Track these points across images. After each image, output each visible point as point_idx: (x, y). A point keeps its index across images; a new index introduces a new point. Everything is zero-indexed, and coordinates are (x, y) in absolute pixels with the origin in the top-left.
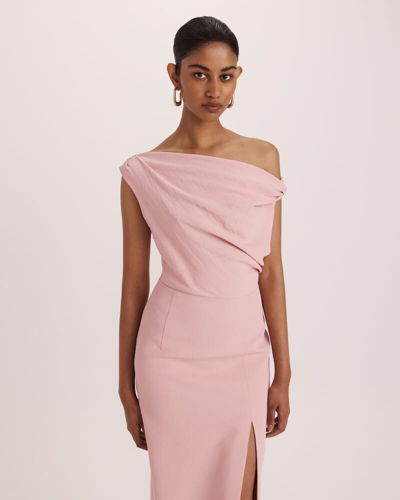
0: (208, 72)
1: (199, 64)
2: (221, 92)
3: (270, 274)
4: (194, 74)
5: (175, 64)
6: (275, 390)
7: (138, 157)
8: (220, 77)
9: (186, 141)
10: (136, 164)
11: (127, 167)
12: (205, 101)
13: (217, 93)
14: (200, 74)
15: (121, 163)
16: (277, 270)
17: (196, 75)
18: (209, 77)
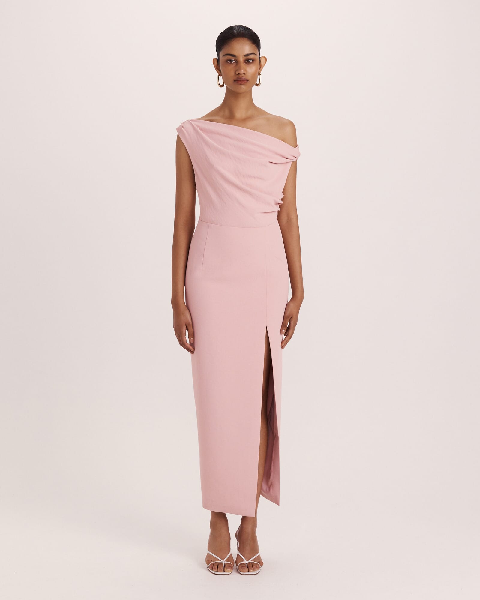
0: (236, 58)
1: (229, 53)
2: (246, 70)
3: (288, 219)
4: (227, 61)
5: (217, 58)
6: (292, 305)
7: (191, 121)
8: (245, 61)
9: (227, 113)
10: (188, 126)
11: (183, 129)
12: (235, 78)
13: (242, 71)
14: (231, 61)
15: (178, 126)
16: (293, 217)
17: (229, 61)
18: (237, 62)
